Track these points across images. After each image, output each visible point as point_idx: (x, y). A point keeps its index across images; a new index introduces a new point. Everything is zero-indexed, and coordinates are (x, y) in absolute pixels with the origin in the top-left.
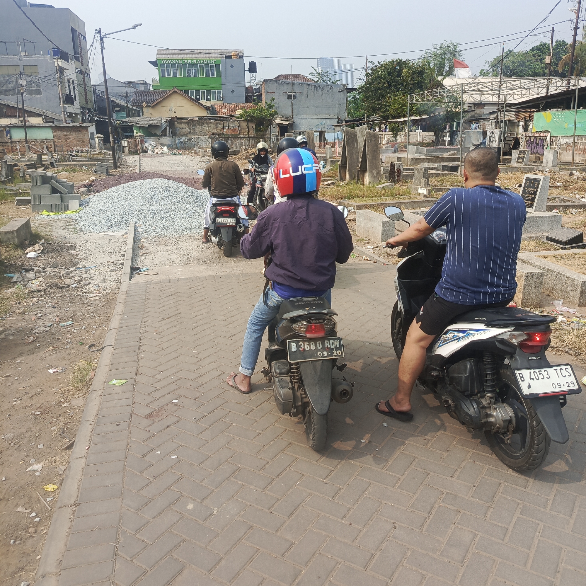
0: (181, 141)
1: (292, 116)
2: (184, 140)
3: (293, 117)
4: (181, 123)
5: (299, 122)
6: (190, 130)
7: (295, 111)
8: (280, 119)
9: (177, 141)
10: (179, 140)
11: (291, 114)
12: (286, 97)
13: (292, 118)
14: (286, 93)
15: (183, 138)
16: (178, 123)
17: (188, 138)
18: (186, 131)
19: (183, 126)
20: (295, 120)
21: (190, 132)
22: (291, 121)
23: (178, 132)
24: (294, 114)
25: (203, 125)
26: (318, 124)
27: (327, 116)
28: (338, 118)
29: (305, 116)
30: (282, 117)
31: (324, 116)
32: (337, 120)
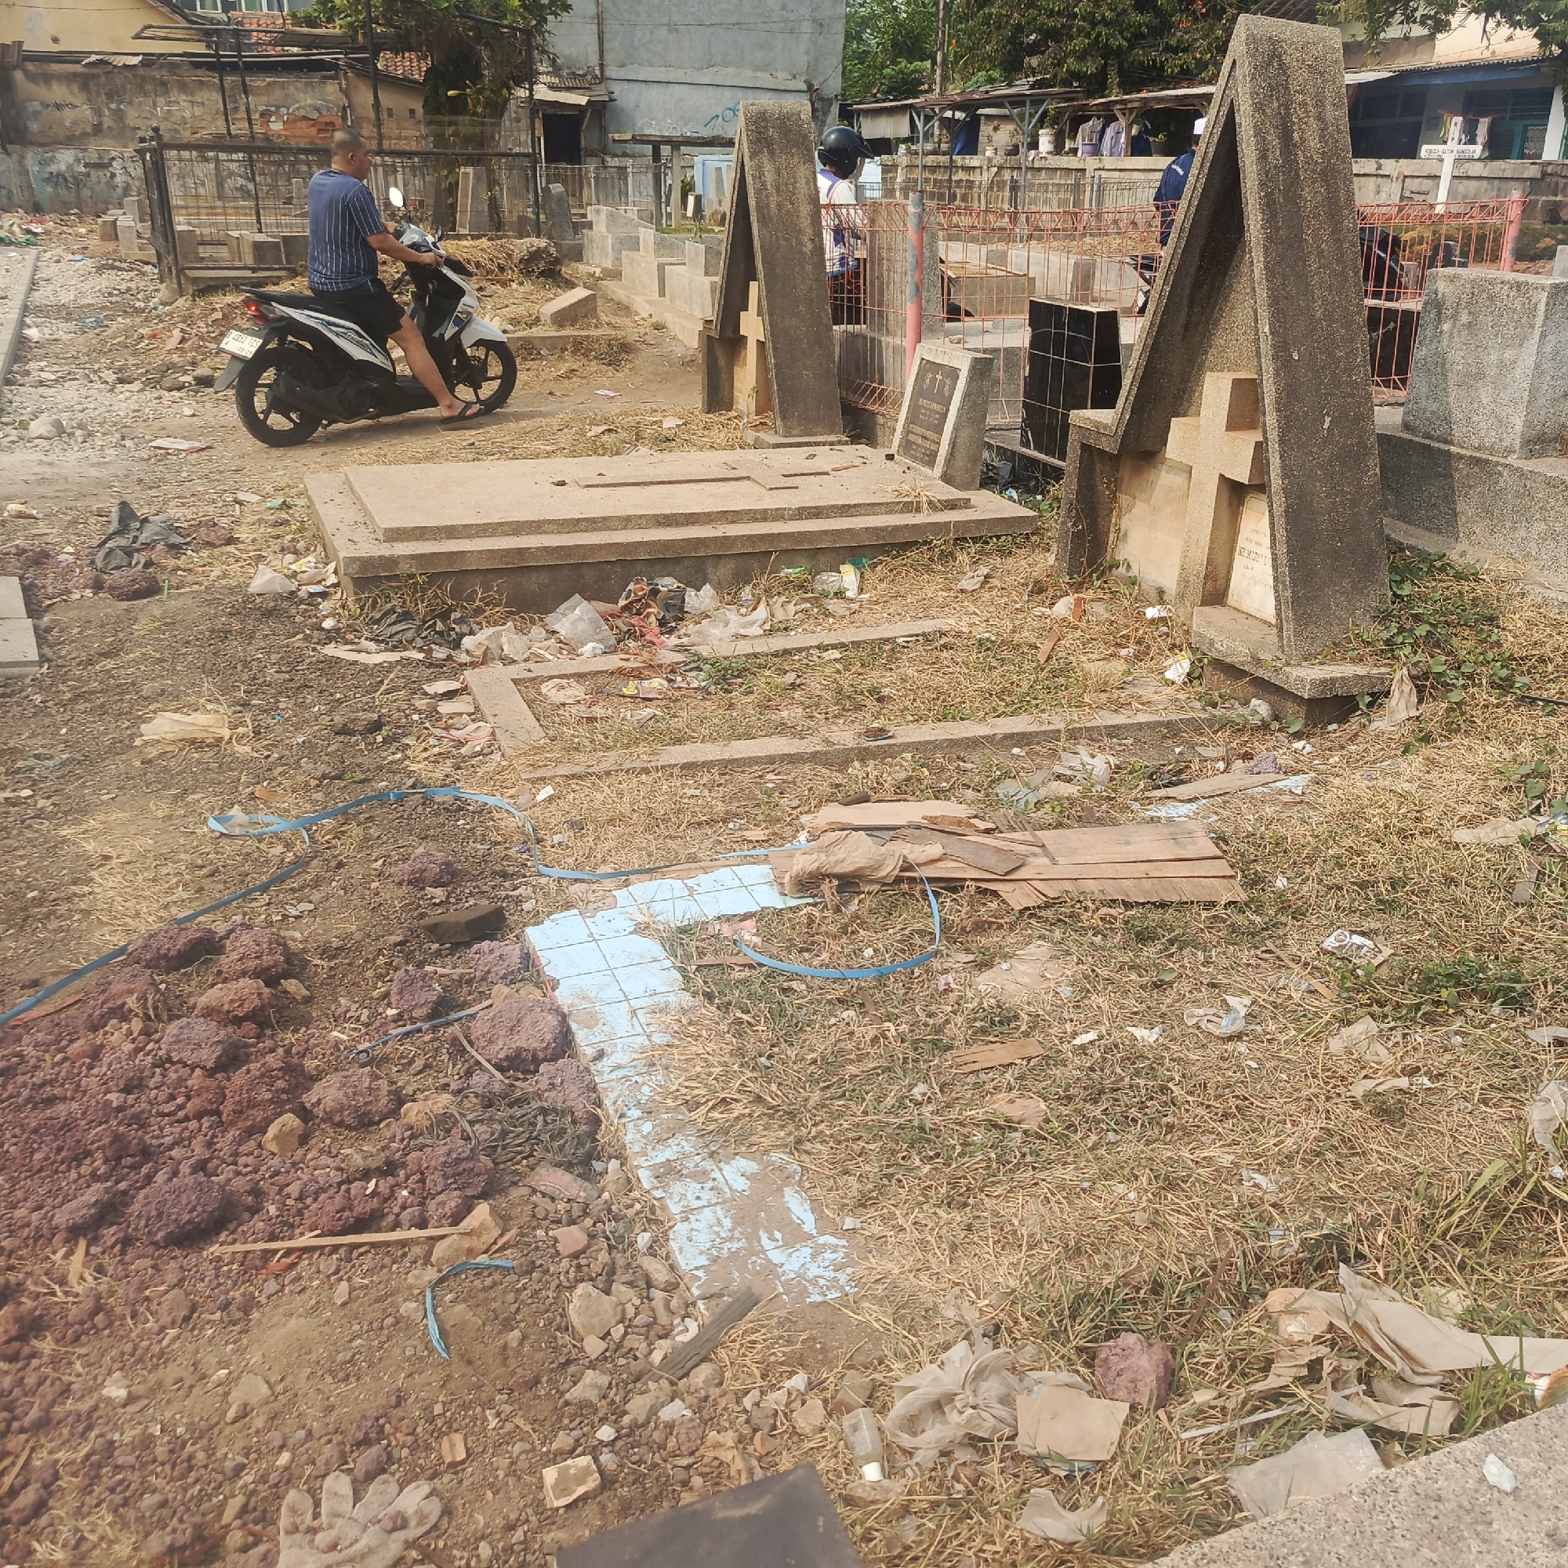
0: (53, 168)
1: (602, 66)
2: (70, 167)
3: (607, 73)
4: (47, 79)
5: (632, 99)
6: (98, 113)
7: (613, 45)
8: (554, 80)
9: (33, 168)
10: (44, 163)
11: (594, 60)
13: (603, 79)
15: (65, 159)
16: (30, 77)
17: (94, 157)
18: (75, 123)
19: (59, 92)
20: (617, 88)
21: (98, 129)
22: (600, 93)
23: (34, 127)
24: (609, 57)
25: (166, 93)
26: (719, 111)
27: (763, 79)
28: (810, 86)
29: (660, 74)
30: (556, 70)
31: (746, 77)
32: (806, 97)
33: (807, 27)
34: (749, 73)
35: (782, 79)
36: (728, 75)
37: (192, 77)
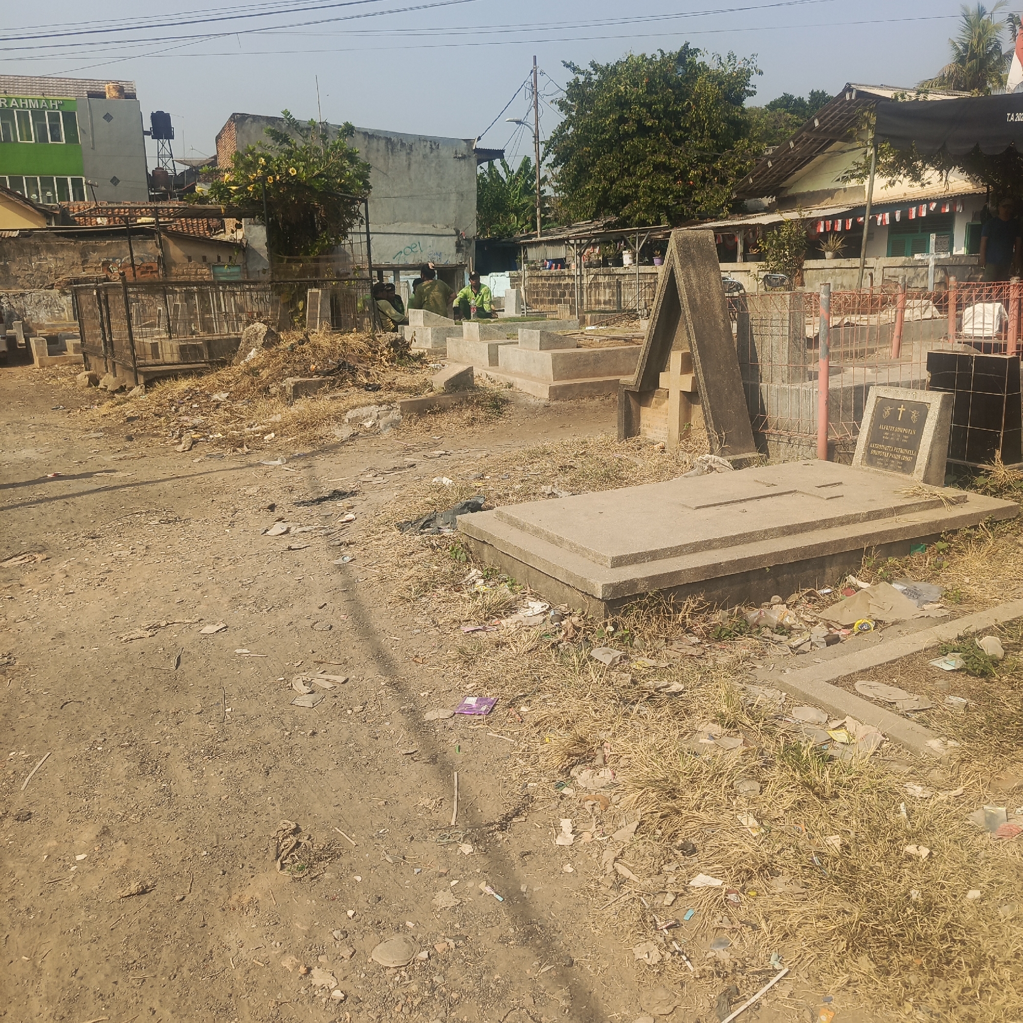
25: (38, 253)
26: (402, 249)
27: (428, 229)
28: (457, 232)
31: (418, 228)
32: (455, 239)
33: (453, 197)
34: (419, 225)
35: (440, 228)
36: (406, 227)
37: (54, 243)
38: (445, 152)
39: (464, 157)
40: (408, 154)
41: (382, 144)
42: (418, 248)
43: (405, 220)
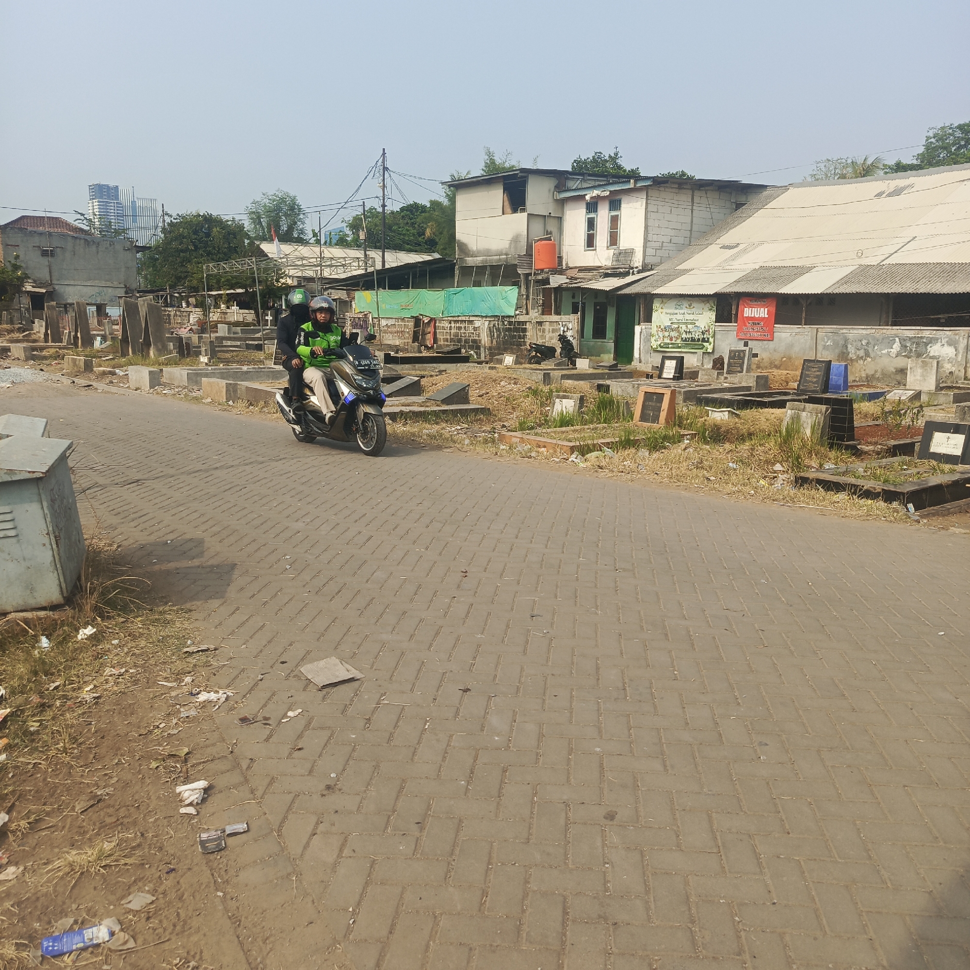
1: (51, 281)
3: (53, 282)
5: (62, 290)
7: (55, 274)
8: (32, 284)
11: (48, 278)
12: (39, 253)
13: (51, 284)
14: (39, 247)
20: (57, 287)
22: (50, 289)
24: (54, 278)
26: (94, 293)
27: (109, 284)
28: (126, 286)
29: (72, 282)
30: (35, 281)
31: (103, 284)
32: (125, 290)
33: (123, 270)
34: (104, 282)
35: (116, 284)
36: (97, 283)
38: (118, 247)
39: (129, 249)
40: (97, 247)
41: (82, 241)
42: (103, 293)
43: (95, 280)
